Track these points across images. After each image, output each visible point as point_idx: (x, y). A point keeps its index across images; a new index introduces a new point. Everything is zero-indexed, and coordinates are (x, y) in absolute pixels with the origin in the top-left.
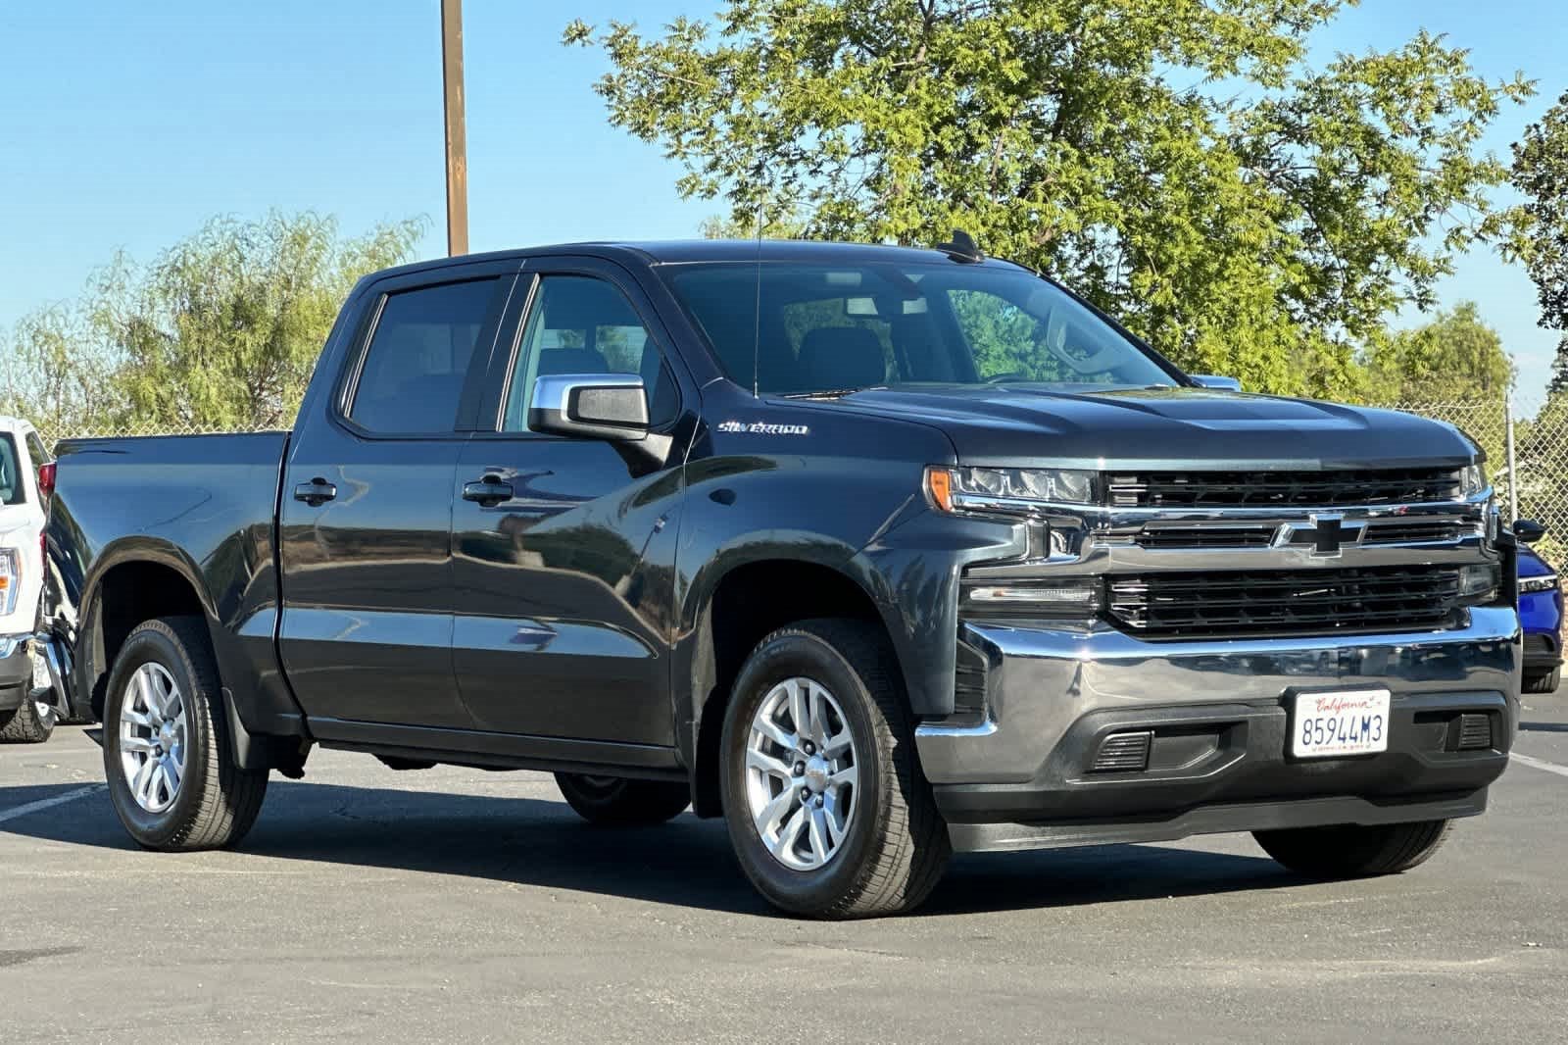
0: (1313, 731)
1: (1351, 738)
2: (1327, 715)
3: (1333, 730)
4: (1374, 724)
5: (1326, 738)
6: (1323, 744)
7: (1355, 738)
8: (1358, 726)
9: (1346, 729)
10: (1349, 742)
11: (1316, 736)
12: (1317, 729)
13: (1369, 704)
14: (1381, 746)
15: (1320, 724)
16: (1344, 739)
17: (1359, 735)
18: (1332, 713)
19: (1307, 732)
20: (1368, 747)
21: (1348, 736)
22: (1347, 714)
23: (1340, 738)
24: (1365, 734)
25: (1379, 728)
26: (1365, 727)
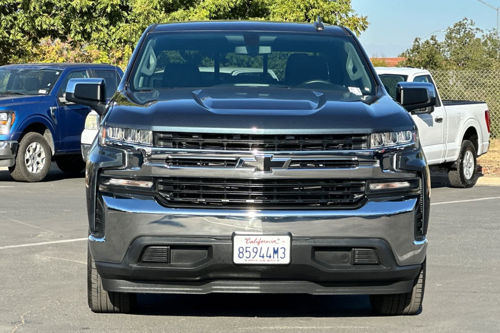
0: (244, 252)
1: (267, 256)
2: (252, 246)
3: (256, 253)
4: (281, 252)
5: (252, 256)
6: (251, 258)
7: (270, 257)
8: (271, 252)
9: (264, 252)
10: (266, 258)
11: (247, 254)
12: (246, 251)
13: (277, 241)
14: (286, 261)
15: (248, 249)
16: (263, 257)
17: (272, 255)
18: (255, 245)
19: (240, 252)
20: (278, 261)
21: (265, 255)
22: (264, 246)
23: (260, 256)
24: (276, 256)
25: (284, 253)
26: (276, 252)
